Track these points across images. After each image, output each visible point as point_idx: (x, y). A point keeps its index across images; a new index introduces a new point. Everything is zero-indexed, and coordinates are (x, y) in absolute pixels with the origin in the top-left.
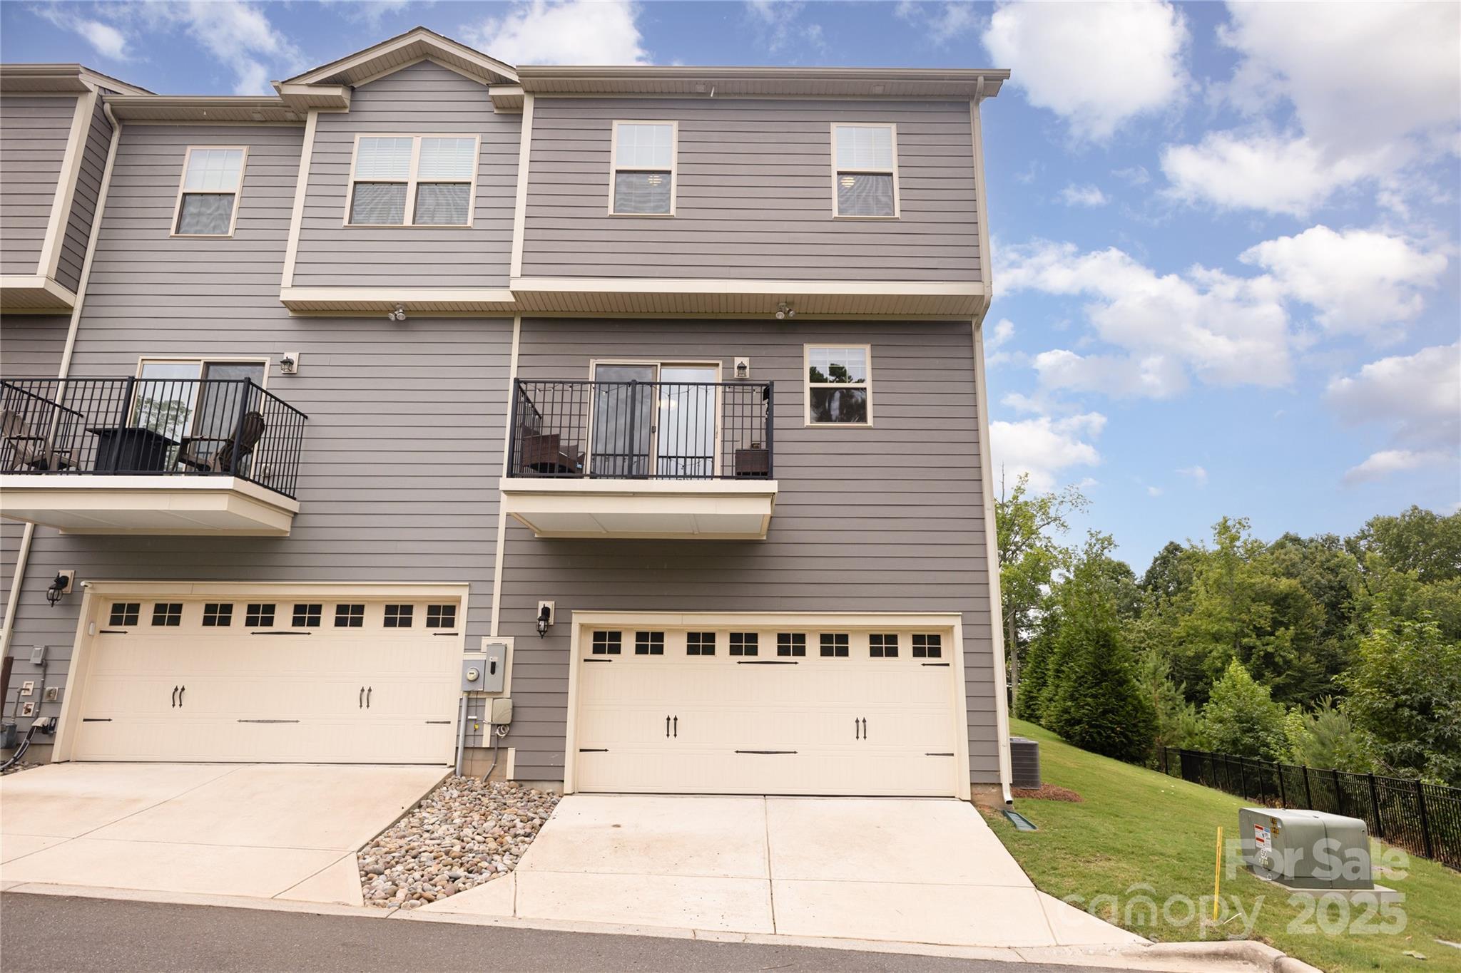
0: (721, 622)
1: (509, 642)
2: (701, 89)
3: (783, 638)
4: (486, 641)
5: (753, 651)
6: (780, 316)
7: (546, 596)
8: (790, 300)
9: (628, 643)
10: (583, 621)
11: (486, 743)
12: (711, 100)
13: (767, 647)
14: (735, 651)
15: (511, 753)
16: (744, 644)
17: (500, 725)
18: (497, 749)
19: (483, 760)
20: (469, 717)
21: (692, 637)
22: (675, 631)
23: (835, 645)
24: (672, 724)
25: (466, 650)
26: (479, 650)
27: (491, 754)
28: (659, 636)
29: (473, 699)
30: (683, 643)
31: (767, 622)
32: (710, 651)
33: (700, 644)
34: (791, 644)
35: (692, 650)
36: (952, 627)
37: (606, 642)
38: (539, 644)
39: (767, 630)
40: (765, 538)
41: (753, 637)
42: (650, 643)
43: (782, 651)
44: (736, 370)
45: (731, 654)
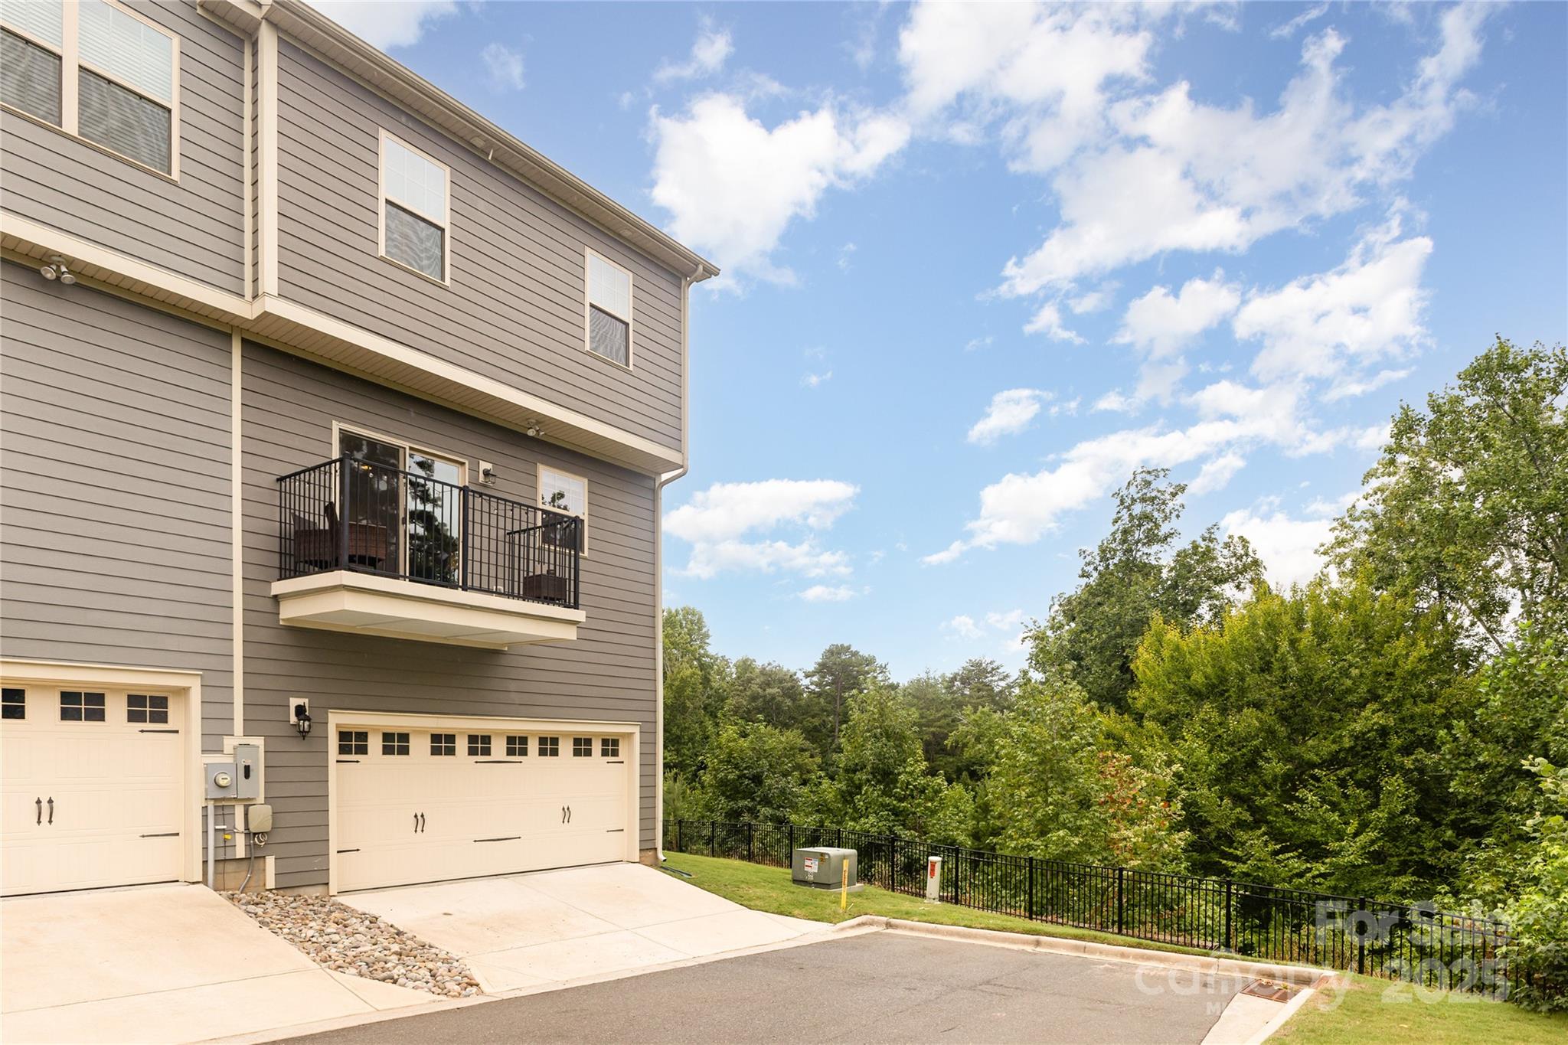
0: (462, 725)
1: (259, 742)
2: (479, 143)
3: (511, 740)
4: (229, 743)
5: (487, 752)
6: (531, 433)
7: (298, 694)
8: (542, 420)
9: (375, 743)
10: (338, 720)
11: (240, 852)
12: (487, 163)
13: (499, 748)
14: (472, 752)
15: (270, 861)
16: (479, 745)
17: (259, 833)
18: (254, 858)
19: (235, 872)
20: (217, 827)
21: (436, 738)
22: (420, 732)
23: (549, 746)
24: (420, 820)
25: (203, 751)
26: (222, 751)
27: (245, 864)
28: (404, 737)
29: (221, 806)
30: (427, 743)
31: (498, 726)
32: (451, 751)
33: (442, 744)
34: (517, 745)
35: (436, 751)
36: (632, 734)
37: (353, 743)
38: (295, 745)
39: (499, 733)
40: (506, 649)
41: (486, 739)
42: (396, 744)
43: (511, 752)
44: (481, 475)
45: (469, 754)
